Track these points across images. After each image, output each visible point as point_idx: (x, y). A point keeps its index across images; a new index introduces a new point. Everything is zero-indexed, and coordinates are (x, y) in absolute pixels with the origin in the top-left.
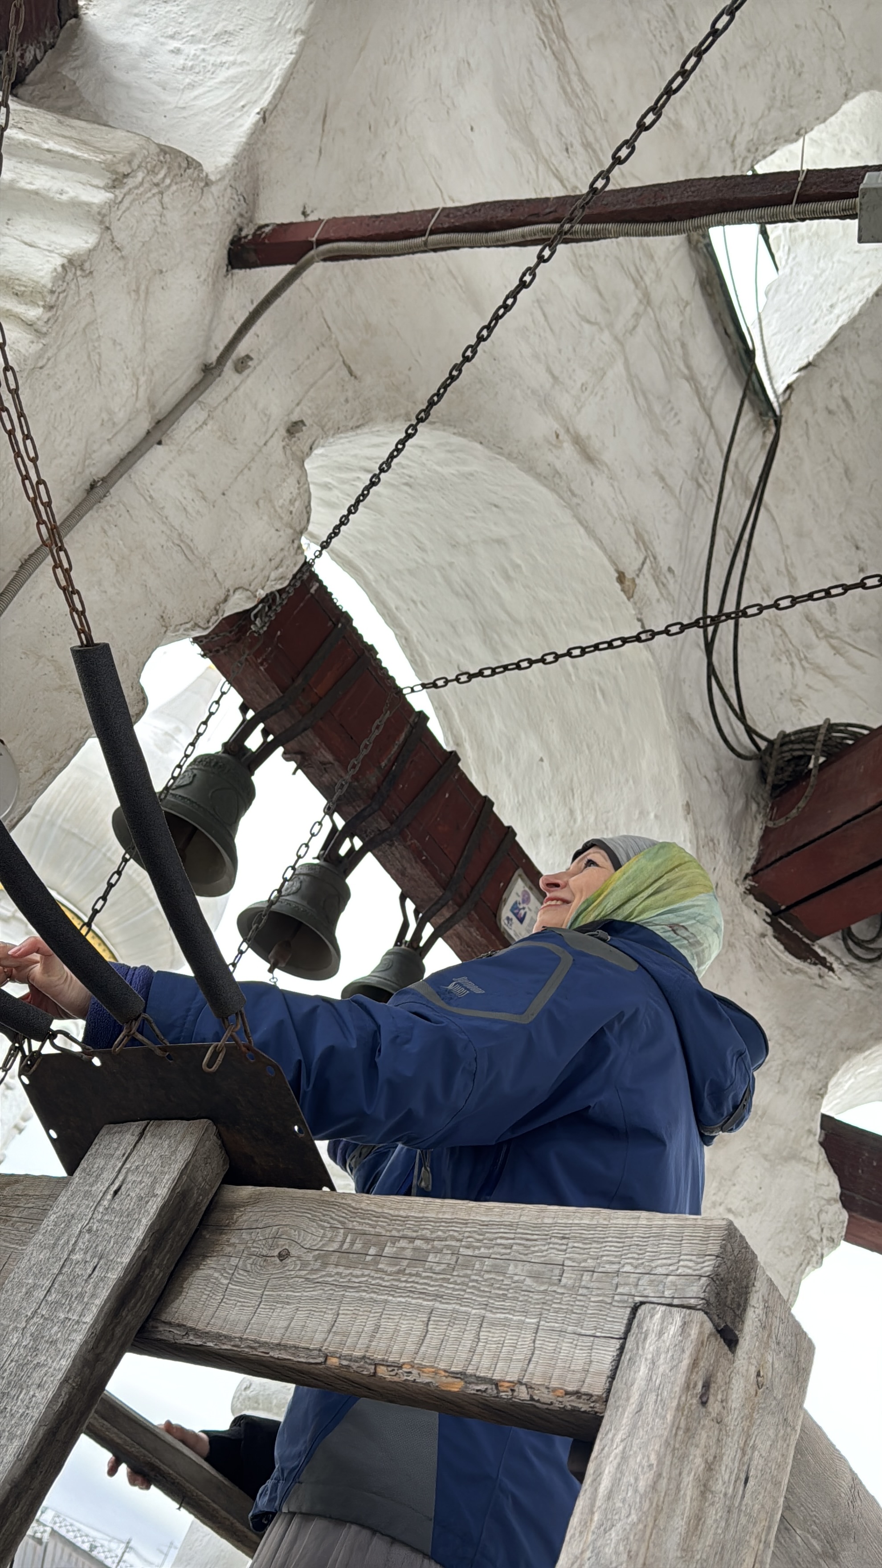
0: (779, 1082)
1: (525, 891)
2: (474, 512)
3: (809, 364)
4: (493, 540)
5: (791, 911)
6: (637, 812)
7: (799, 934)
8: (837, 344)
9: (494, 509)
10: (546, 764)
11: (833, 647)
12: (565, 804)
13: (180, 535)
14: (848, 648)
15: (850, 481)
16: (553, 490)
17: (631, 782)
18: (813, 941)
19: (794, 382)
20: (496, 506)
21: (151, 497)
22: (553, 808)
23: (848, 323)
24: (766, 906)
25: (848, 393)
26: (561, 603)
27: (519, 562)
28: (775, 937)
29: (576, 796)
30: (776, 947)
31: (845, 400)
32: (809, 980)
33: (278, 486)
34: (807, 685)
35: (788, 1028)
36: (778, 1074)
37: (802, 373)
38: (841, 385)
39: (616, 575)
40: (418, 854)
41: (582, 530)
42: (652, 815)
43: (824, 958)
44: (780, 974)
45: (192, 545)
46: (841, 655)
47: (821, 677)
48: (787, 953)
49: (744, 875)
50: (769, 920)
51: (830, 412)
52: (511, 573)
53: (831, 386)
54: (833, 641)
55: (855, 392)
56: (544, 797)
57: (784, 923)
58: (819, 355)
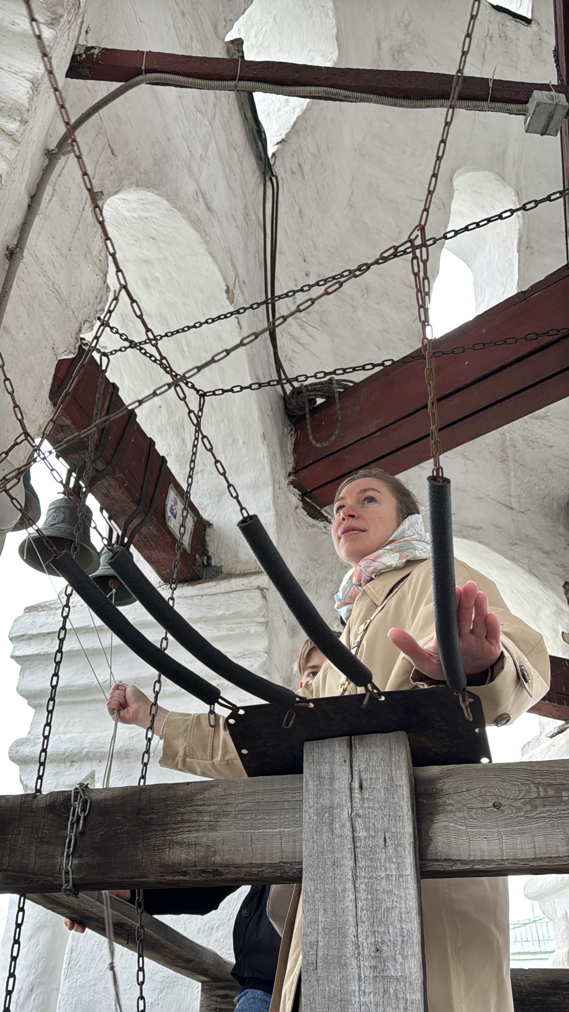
0: (317, 592)
1: (175, 498)
2: (136, 241)
3: (283, 140)
4: (142, 260)
5: (313, 492)
6: (231, 440)
7: (314, 504)
8: (296, 128)
9: (152, 241)
10: (164, 410)
11: (299, 325)
12: (178, 435)
13: (53, 284)
14: (306, 325)
15: (302, 219)
16: (198, 232)
17: (226, 421)
18: (322, 508)
19: (276, 151)
20: (153, 239)
21: (36, 256)
22: (169, 438)
23: (302, 115)
24: (299, 491)
25: (301, 161)
26: (184, 304)
27: (158, 275)
28: (303, 508)
29: (186, 431)
30: (303, 514)
31: (300, 165)
32: (319, 530)
33: (93, 241)
34: (292, 350)
35: (315, 560)
36: (315, 588)
37: (279, 146)
38: (298, 155)
39: (226, 288)
40: (122, 483)
41: (210, 259)
42: (241, 442)
43: (327, 517)
44: (305, 529)
45: (59, 290)
46: (304, 329)
47: (297, 344)
48: (308, 517)
49: (288, 473)
50: (300, 498)
51: (293, 173)
52: (151, 283)
53: (293, 155)
54: (298, 321)
55: (304, 160)
56: (162, 431)
57: (308, 500)
58: (287, 135)
